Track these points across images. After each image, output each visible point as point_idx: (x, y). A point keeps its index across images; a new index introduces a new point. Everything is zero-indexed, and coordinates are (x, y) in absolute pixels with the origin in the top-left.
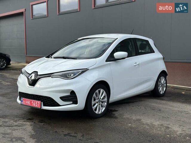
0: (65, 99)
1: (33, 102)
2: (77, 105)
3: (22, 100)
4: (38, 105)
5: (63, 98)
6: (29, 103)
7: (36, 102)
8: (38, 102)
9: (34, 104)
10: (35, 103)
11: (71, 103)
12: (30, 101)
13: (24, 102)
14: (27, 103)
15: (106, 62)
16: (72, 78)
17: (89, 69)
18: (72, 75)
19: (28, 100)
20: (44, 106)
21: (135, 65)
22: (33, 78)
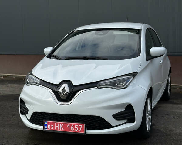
0: (119, 117)
1: (69, 125)
2: (135, 123)
3: (46, 124)
5: (117, 117)
6: (61, 127)
8: (78, 125)
9: (72, 128)
10: (74, 127)
11: (126, 121)
12: (63, 124)
13: (51, 126)
14: (57, 128)
15: (147, 61)
16: (125, 87)
17: (138, 73)
18: (124, 83)
19: (59, 124)
20: (87, 129)
21: (160, 63)
22: (67, 90)
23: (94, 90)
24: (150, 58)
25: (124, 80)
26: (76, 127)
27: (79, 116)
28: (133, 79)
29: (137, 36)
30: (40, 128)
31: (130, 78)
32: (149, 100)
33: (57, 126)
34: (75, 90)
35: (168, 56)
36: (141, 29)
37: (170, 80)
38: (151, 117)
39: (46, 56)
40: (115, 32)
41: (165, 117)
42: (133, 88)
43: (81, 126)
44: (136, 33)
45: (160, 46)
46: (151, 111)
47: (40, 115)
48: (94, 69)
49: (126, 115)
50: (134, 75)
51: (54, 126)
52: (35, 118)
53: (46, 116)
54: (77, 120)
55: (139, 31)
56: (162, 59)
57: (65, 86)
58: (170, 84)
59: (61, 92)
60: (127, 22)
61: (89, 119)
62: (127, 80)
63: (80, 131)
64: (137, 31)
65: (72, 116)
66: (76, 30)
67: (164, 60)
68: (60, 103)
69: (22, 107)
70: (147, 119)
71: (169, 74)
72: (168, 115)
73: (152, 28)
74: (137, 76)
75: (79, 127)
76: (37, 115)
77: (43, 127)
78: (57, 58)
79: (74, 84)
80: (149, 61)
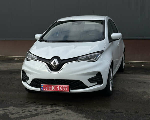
0: (92, 81)
1: (58, 87)
2: (103, 84)
3: (42, 86)
4: (65, 90)
5: (90, 80)
6: (53, 88)
7: (62, 86)
8: (65, 86)
9: (60, 88)
11: (96, 83)
12: (54, 86)
13: (46, 88)
14: (50, 89)
15: (109, 43)
16: (96, 60)
17: (104, 51)
18: (95, 57)
19: (52, 86)
20: (71, 89)
21: (118, 44)
22: (57, 63)
23: (75, 63)
24: (111, 41)
25: (95, 56)
26: (63, 88)
27: (66, 81)
28: (101, 55)
29: (102, 25)
30: (38, 89)
31: (99, 55)
32: (111, 70)
33: (50, 88)
34: (62, 62)
35: (123, 40)
36: (104, 21)
37: (124, 57)
38: (113, 81)
39: (38, 40)
40: (86, 23)
41: (122, 83)
42: (100, 61)
43: (67, 87)
44: (101, 23)
45: (117, 32)
46: (112, 77)
47: (38, 80)
48: (74, 49)
49: (96, 79)
50: (101, 52)
51: (48, 88)
52: (34, 83)
53: (42, 81)
54: (64, 83)
55: (103, 22)
56: (119, 41)
57: (55, 60)
58: (124, 60)
59: (53, 64)
60: (93, 15)
61: (72, 83)
62: (97, 56)
63: (66, 90)
64: (102, 22)
65: (60, 81)
66: (58, 21)
67: (120, 42)
68: (52, 72)
69: (24, 76)
70: (110, 82)
71: (124, 53)
72: (123, 81)
73: (111, 19)
74: (103, 53)
75: (65, 88)
76: (35, 81)
77: (40, 89)
78: (46, 41)
79: (61, 59)
80: (111, 43)
